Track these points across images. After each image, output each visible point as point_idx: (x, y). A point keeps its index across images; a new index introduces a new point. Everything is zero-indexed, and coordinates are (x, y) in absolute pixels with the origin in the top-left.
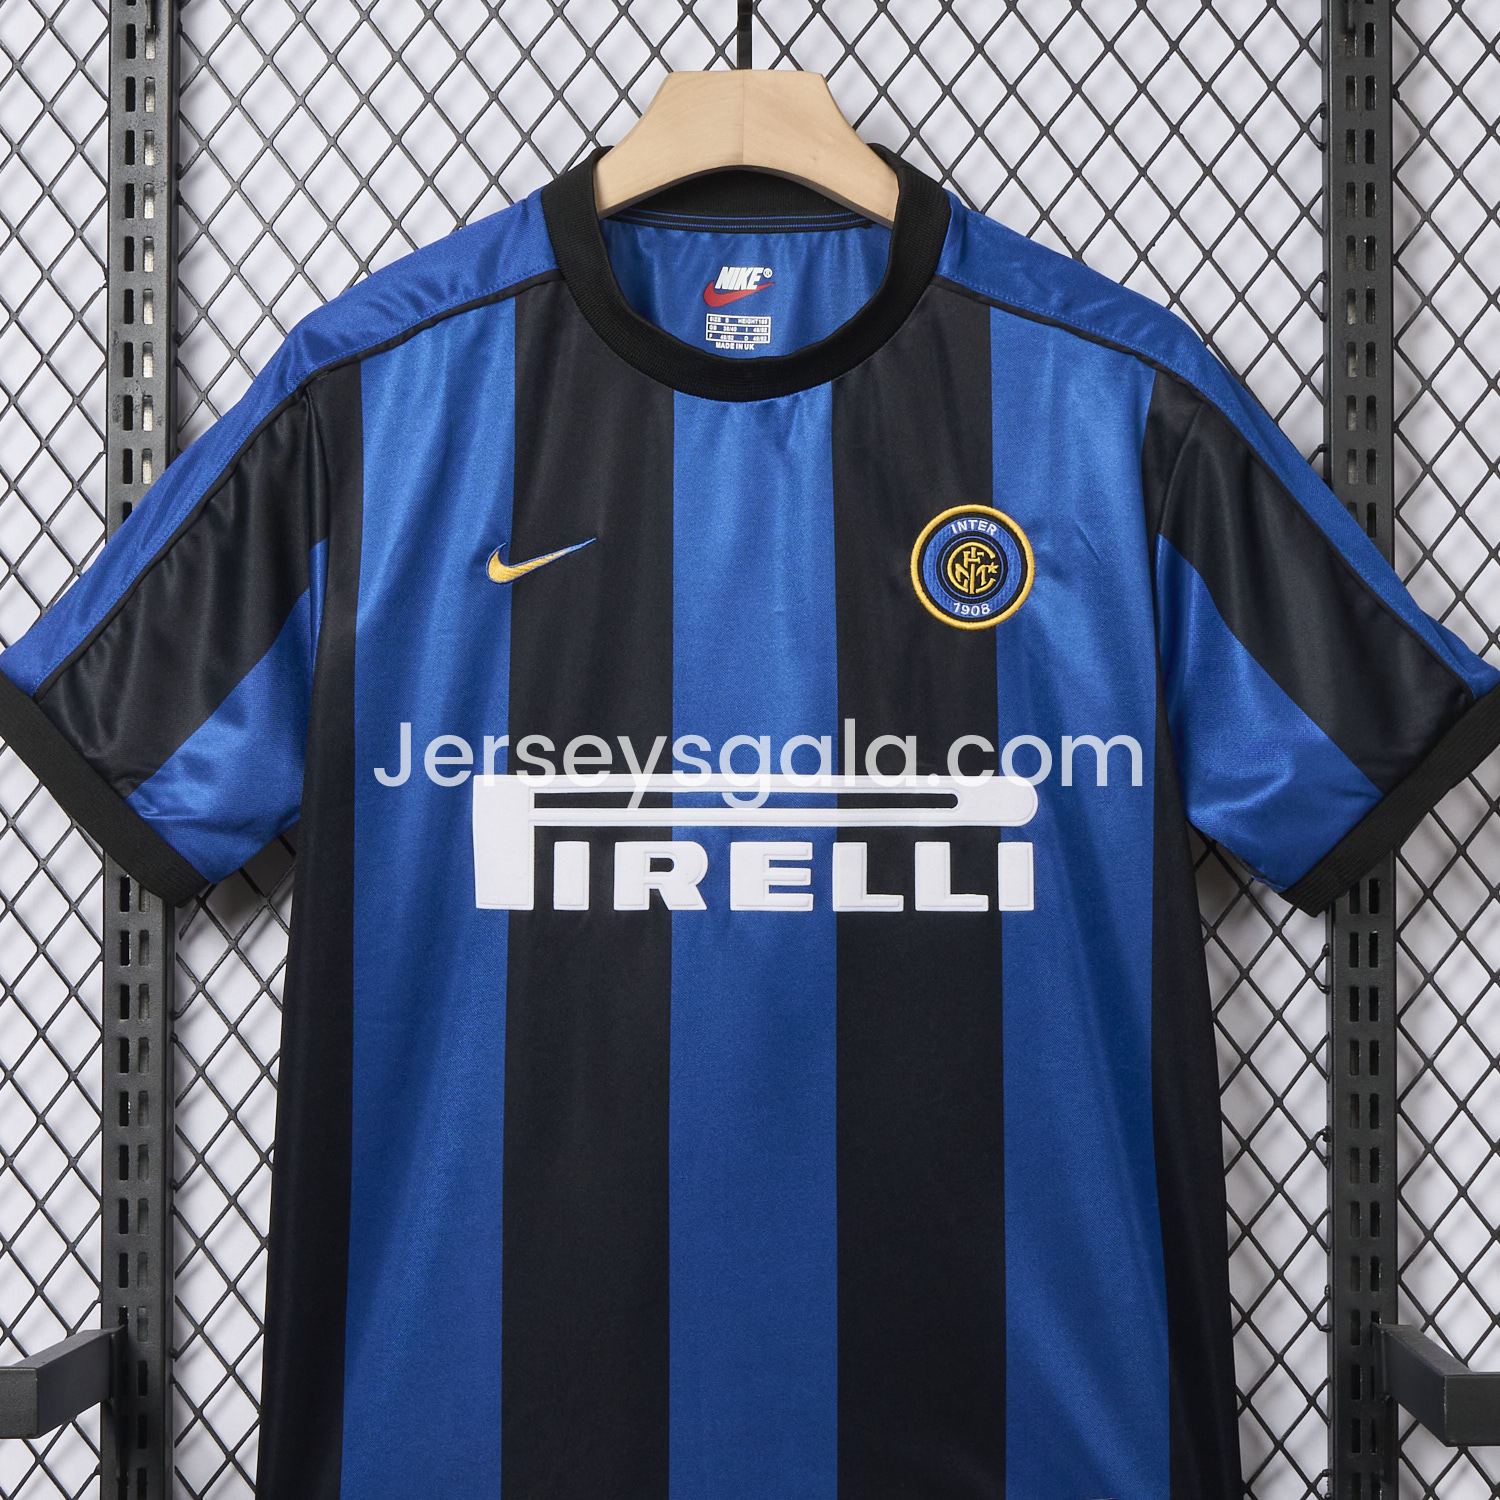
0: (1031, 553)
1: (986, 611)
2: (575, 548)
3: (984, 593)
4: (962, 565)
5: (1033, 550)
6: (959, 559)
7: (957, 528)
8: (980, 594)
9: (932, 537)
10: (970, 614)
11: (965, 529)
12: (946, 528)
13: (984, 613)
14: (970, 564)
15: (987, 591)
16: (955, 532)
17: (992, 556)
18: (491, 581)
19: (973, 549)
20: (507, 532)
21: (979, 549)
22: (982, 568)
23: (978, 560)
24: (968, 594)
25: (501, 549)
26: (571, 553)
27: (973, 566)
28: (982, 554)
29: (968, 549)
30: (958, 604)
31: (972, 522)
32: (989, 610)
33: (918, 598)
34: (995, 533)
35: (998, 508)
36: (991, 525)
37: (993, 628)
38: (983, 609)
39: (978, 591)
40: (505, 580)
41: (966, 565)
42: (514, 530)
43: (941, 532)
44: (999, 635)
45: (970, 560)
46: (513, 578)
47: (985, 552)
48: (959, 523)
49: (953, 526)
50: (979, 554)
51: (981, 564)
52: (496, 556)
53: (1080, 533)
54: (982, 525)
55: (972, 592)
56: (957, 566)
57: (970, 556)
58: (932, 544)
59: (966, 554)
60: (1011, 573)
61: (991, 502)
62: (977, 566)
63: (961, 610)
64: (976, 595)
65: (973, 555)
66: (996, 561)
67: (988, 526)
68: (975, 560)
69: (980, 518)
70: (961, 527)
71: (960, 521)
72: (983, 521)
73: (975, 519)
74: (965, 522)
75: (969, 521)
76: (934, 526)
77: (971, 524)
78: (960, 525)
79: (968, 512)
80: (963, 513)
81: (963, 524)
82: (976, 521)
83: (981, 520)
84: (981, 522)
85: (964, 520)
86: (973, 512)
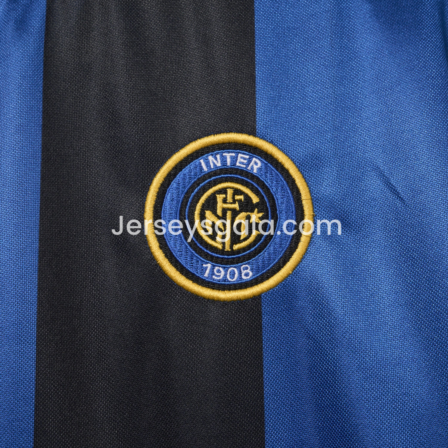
0: (309, 197)
1: (247, 275)
3: (244, 249)
4: (214, 212)
5: (311, 192)
6: (211, 204)
7: (207, 164)
8: (239, 251)
9: (175, 175)
10: (225, 279)
11: (219, 164)
12: (192, 165)
13: (244, 277)
14: (224, 211)
15: (249, 247)
16: (205, 168)
17: (255, 199)
19: (230, 192)
21: (237, 192)
23: (236, 206)
24: (222, 252)
27: (229, 214)
28: (242, 197)
29: (224, 191)
30: (209, 266)
31: (228, 156)
32: (251, 274)
33: (153, 259)
34: (260, 169)
35: (263, 138)
36: (254, 159)
37: (257, 299)
38: (244, 272)
39: (236, 247)
41: (219, 212)
43: (186, 170)
44: (265, 308)
45: (225, 206)
47: (247, 196)
48: (211, 158)
49: (202, 161)
50: (237, 197)
51: (241, 211)
53: (377, 169)
54: (242, 159)
55: (227, 248)
56: (208, 213)
57: (225, 201)
58: (174, 184)
59: (220, 198)
61: (255, 129)
62: (235, 213)
63: (213, 274)
64: (233, 252)
65: (229, 199)
66: (261, 207)
67: (250, 161)
68: (233, 206)
69: (238, 151)
70: (213, 162)
71: (212, 155)
72: (244, 154)
73: (232, 152)
74: (218, 156)
75: (224, 154)
76: (178, 162)
77: (226, 158)
78: (212, 160)
79: (223, 143)
80: (217, 144)
81: (216, 159)
82: (234, 154)
83: (241, 153)
84: (240, 155)
85: (218, 153)
86: (229, 143)
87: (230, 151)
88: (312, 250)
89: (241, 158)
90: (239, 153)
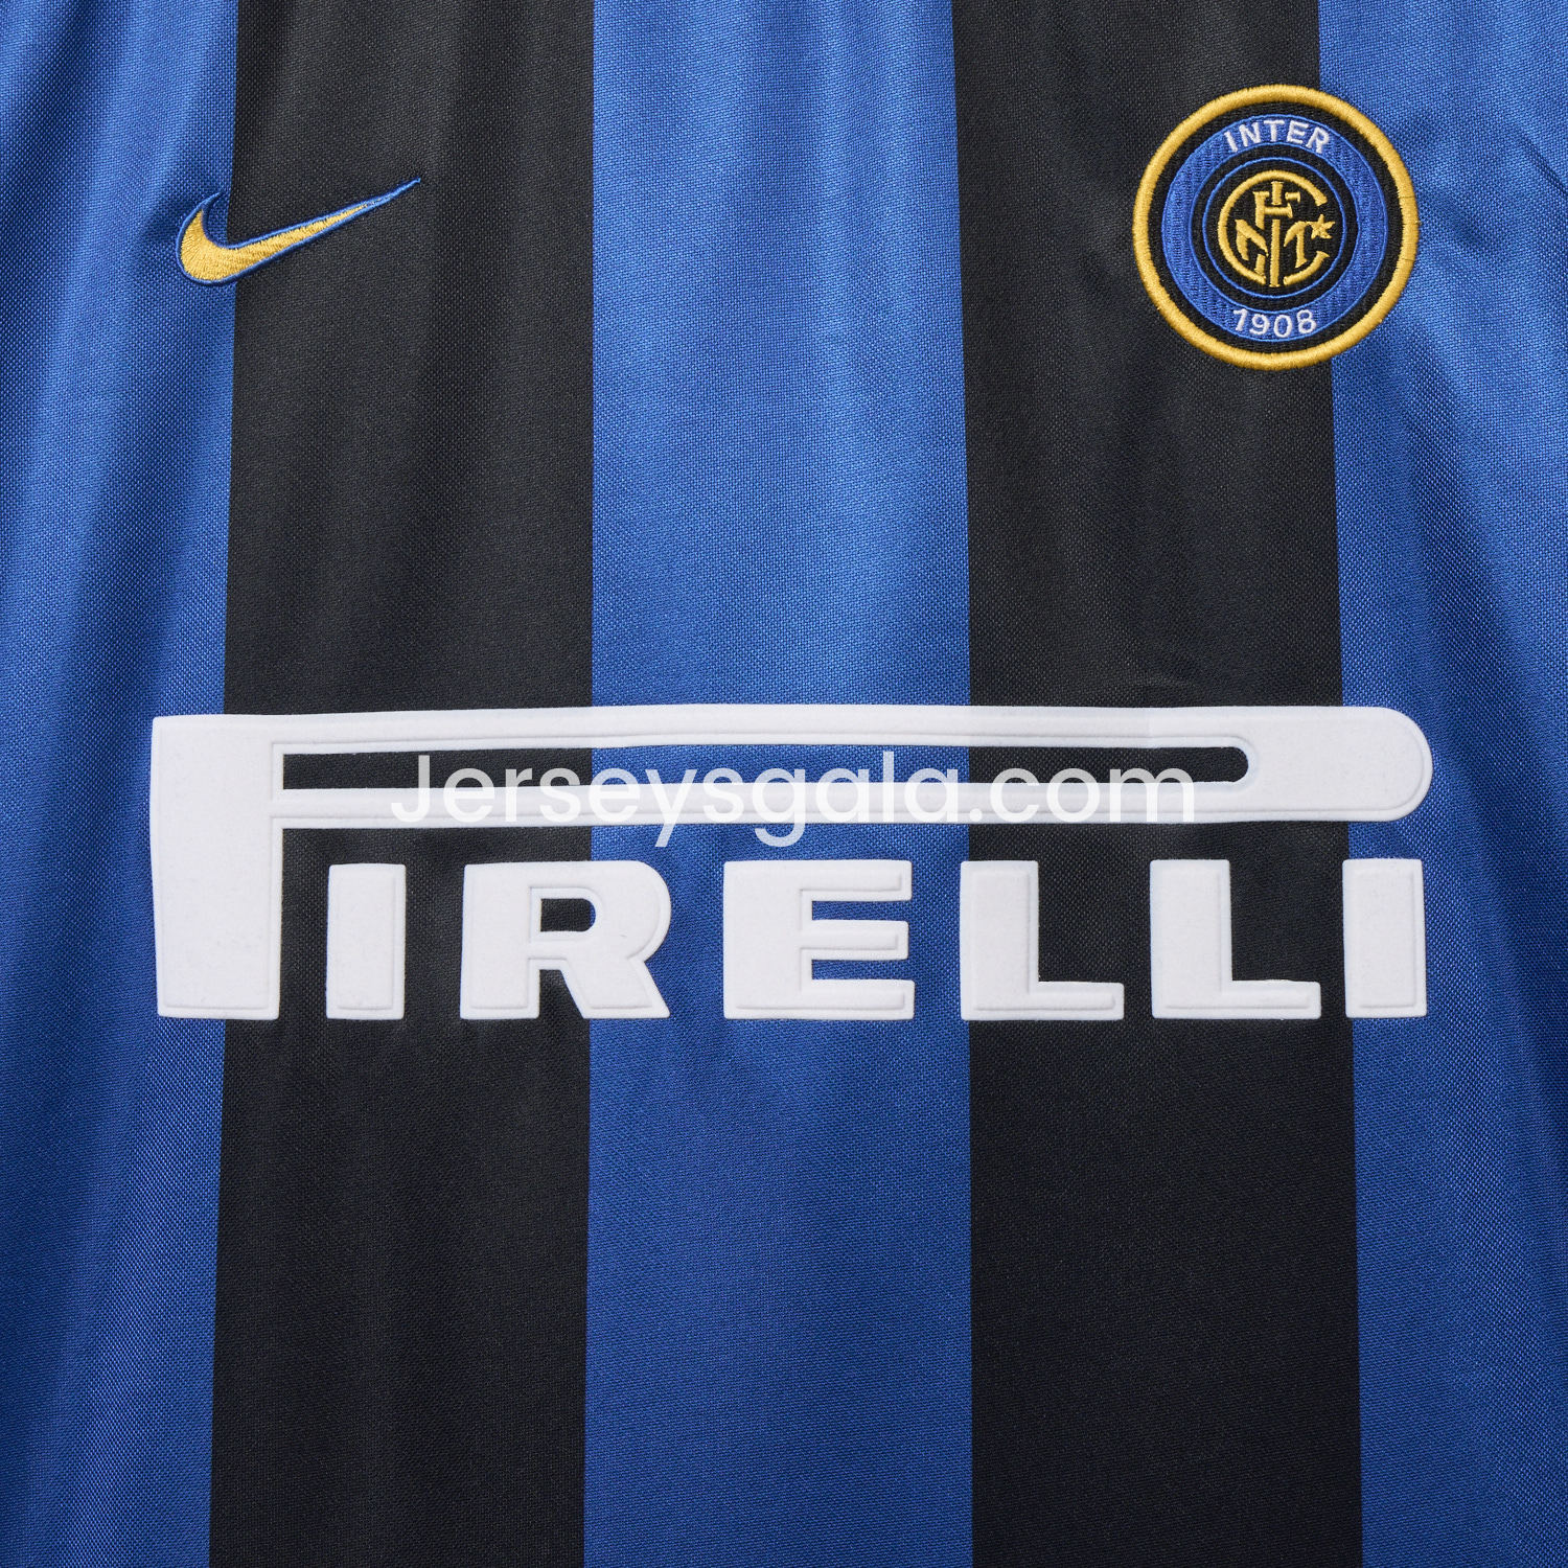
0: (1410, 192)
1: (1307, 326)
2: (374, 203)
3: (1301, 284)
4: (1251, 223)
5: (1414, 185)
6: (1245, 209)
7: (1238, 139)
8: (1293, 287)
9: (1183, 160)
10: (1270, 335)
11: (1257, 140)
12: (1211, 141)
13: (1302, 331)
14: (1268, 219)
15: (1310, 279)
16: (1234, 148)
17: (1320, 199)
18: (186, 278)
19: (1277, 187)
20: (223, 175)
21: (1289, 187)
22: (1297, 229)
23: (1288, 211)
24: (1266, 289)
25: (210, 206)
26: (366, 214)
27: (1276, 225)
28: (1297, 196)
29: (1266, 186)
30: (1244, 312)
31: (1273, 125)
32: (1313, 324)
33: (1149, 302)
34: (1326, 147)
35: (1331, 93)
36: (1317, 129)
37: (1324, 365)
38: (1301, 322)
39: (1288, 280)
40: (219, 278)
41: (1259, 222)
42: (239, 166)
43: (1200, 151)
44: (1337, 381)
45: (1269, 211)
46: (237, 273)
47: (1305, 194)
48: (1243, 129)
49: (1228, 134)
50: (1289, 196)
51: (1295, 220)
52: (198, 223)
53: (1525, 142)
54: (1295, 131)
55: (1274, 282)
56: (1241, 225)
57: (1268, 202)
58: (1181, 175)
59: (1260, 197)
60: (1365, 236)
61: (1318, 78)
62: (1286, 223)
63: (1250, 326)
64: (1283, 289)
65: (1276, 199)
66: (1329, 210)
67: (1309, 133)
68: (1282, 211)
69: (1290, 116)
70: (1247, 136)
71: (1245, 123)
72: (1299, 120)
73: (1279, 118)
74: (1256, 126)
75: (1265, 122)
76: (1187, 137)
77: (1269, 129)
78: (1245, 133)
79: (1264, 103)
80: (1253, 105)
81: (1252, 130)
82: (1282, 122)
83: (1294, 119)
84: (1293, 123)
85: (1255, 121)
86: (1274, 102)
87: (1277, 115)
88: (1416, 282)
89: (1295, 127)
90: (1291, 119)
